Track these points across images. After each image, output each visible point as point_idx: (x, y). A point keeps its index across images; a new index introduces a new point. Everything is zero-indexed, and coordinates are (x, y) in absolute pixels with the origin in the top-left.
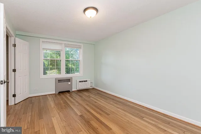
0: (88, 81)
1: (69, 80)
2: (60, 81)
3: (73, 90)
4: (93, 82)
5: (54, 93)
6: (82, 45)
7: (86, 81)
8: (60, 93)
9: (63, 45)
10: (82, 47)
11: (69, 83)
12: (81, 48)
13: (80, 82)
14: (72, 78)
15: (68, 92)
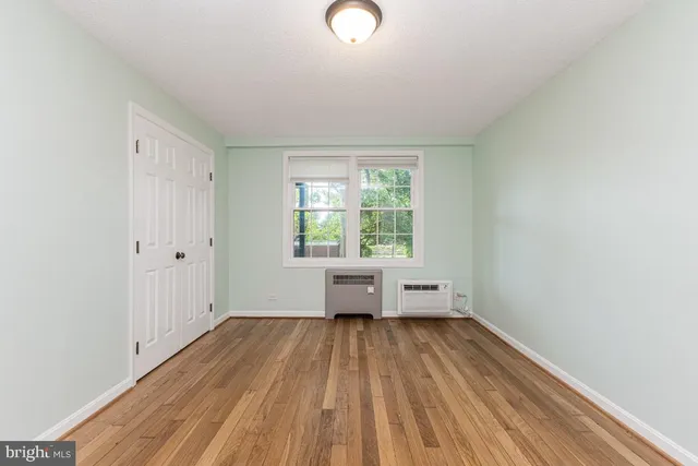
0: (441, 287)
1: (368, 278)
2: (340, 279)
3: (386, 313)
4: (469, 294)
5: (322, 314)
6: (420, 153)
7: (435, 288)
8: (337, 316)
9: (353, 162)
10: (421, 162)
11: (371, 289)
12: (415, 165)
13: (408, 287)
14: (381, 273)
15: (367, 317)
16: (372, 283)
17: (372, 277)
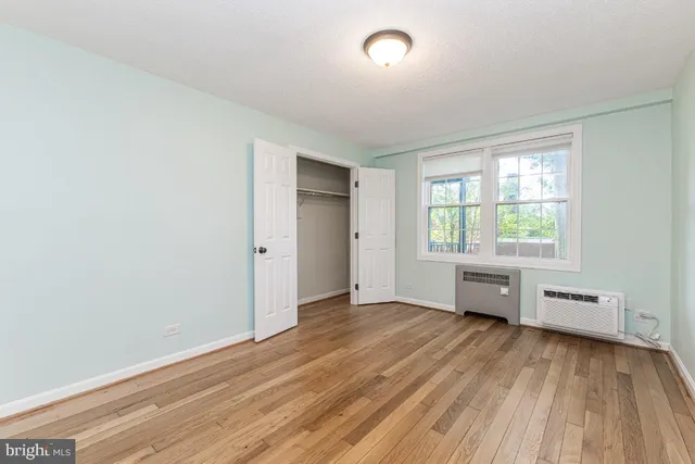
0: (601, 299)
1: (502, 278)
2: (470, 276)
3: (524, 321)
4: (664, 317)
5: (452, 308)
7: (593, 299)
8: (467, 314)
9: (488, 152)
10: (577, 142)
11: (504, 290)
12: (570, 144)
13: (548, 293)
14: (519, 273)
15: (502, 321)
16: (507, 284)
17: (507, 277)
